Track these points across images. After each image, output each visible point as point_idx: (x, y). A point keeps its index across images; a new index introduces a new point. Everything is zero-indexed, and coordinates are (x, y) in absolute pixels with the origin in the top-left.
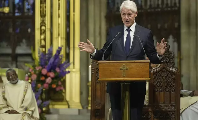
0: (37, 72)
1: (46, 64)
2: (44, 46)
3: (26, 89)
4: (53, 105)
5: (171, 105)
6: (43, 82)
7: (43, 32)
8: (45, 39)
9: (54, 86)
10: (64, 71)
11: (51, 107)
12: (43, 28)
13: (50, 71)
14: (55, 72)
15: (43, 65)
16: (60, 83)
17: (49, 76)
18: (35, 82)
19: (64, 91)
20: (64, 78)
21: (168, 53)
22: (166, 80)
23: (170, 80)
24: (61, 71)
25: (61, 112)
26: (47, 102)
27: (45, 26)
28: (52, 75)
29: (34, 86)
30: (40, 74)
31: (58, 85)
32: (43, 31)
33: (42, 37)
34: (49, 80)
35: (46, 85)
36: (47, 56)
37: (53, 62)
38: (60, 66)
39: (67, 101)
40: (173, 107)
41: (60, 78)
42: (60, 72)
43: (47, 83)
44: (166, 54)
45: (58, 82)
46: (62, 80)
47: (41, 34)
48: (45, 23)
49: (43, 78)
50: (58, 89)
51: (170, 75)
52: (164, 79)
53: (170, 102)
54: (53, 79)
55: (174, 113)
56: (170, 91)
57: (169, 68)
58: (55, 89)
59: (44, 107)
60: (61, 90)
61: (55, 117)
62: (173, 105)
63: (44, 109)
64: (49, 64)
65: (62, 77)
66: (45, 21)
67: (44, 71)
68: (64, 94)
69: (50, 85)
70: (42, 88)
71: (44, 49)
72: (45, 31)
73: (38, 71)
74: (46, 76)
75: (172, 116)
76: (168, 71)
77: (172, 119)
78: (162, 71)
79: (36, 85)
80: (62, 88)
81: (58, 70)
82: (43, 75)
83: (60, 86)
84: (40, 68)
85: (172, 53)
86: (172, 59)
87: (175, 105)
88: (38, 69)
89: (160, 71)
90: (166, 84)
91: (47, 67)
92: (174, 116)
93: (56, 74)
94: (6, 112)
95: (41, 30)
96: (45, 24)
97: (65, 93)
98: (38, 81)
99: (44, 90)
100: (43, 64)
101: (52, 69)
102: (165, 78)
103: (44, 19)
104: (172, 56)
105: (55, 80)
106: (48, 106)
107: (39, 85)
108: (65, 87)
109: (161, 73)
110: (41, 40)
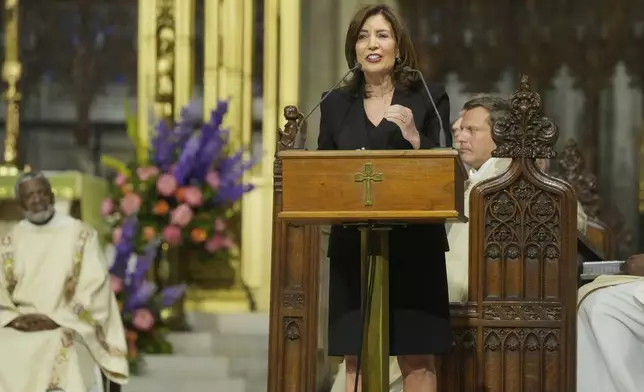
0: (143, 187)
1: (173, 158)
2: (170, 99)
3: (81, 243)
4: (198, 300)
5: (545, 306)
6: (162, 221)
7: (165, 49)
8: (171, 74)
9: (200, 235)
10: (237, 182)
11: (189, 306)
12: (166, 34)
13: (185, 182)
14: (204, 186)
15: (162, 163)
16: (220, 226)
17: (184, 201)
18: (135, 220)
19: (234, 251)
20: (236, 207)
21: (536, 125)
22: (528, 218)
23: (543, 220)
24: (225, 184)
25: (224, 325)
26: (175, 291)
27: (172, 27)
28: (193, 195)
29: (130, 233)
30: (152, 195)
31: (212, 233)
32: (164, 46)
33: (164, 65)
34: (182, 215)
35: (171, 233)
36: (178, 130)
37: (199, 154)
38: (223, 166)
39: (246, 288)
40: (554, 313)
41: (222, 208)
42: (221, 188)
43: (177, 226)
44: (531, 129)
45: (213, 222)
46: (229, 214)
47: (159, 55)
48: (171, 18)
49: (161, 208)
50: (212, 246)
51: (542, 200)
52: (522, 214)
53: (542, 293)
54: (195, 209)
55: (554, 331)
56: (542, 257)
57: (538, 176)
58: (203, 244)
59: (165, 306)
60: (225, 250)
61: (201, 340)
62: (553, 306)
63: (165, 314)
64: (183, 158)
65: (231, 206)
66: (170, 12)
67: (167, 185)
68: (234, 264)
69: (187, 230)
70: (158, 242)
71: (167, 108)
72: (171, 47)
73: (146, 182)
74: (173, 202)
75: (548, 343)
76: (537, 188)
77: (547, 352)
78: (516, 189)
79: (139, 231)
80: (228, 242)
81: (213, 179)
82: (161, 197)
83: (223, 235)
84: (154, 171)
85: (550, 126)
86: (548, 145)
87: (558, 305)
88: (145, 174)
89: (508, 188)
90: (529, 232)
91: (175, 168)
92: (555, 344)
93: (208, 195)
94: (10, 325)
95: (159, 42)
96: (173, 22)
97: (239, 258)
98: (146, 216)
99: (165, 247)
100: (162, 158)
101: (193, 175)
102: (527, 212)
103: (169, 4)
104: (549, 134)
105: (205, 216)
106: (178, 304)
107: (149, 231)
108: (238, 241)
109: (511, 194)
110: (158, 76)
